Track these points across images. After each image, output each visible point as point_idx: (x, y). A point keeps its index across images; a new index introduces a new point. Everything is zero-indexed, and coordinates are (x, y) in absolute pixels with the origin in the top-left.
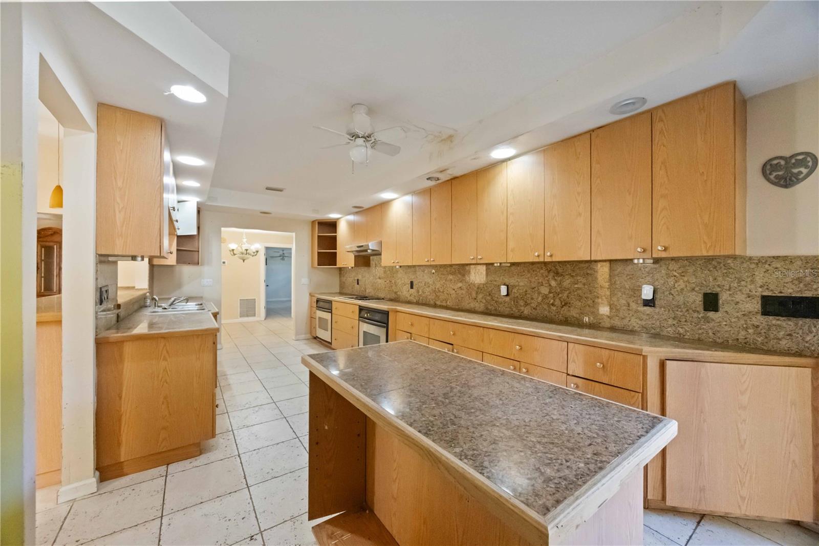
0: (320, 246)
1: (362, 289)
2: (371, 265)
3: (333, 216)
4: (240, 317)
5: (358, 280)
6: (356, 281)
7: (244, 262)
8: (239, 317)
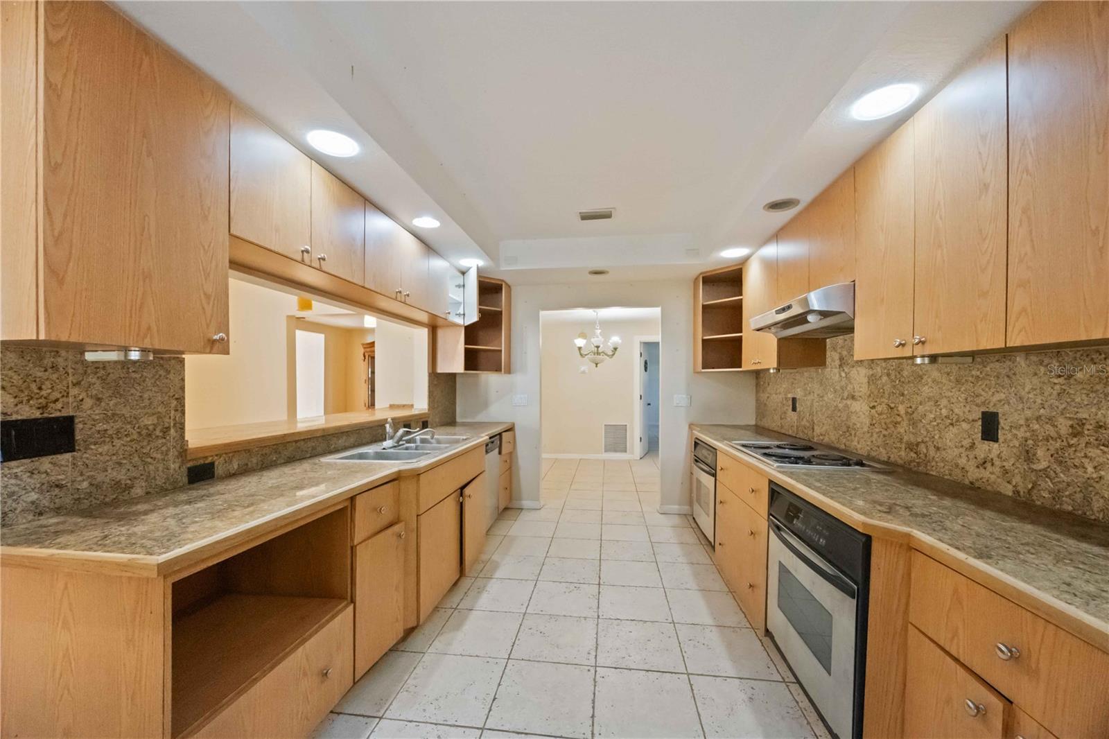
0: (706, 327)
1: (804, 422)
2: (828, 360)
3: (732, 254)
4: (605, 451)
5: (794, 400)
6: (790, 402)
7: (596, 366)
8: (603, 450)
